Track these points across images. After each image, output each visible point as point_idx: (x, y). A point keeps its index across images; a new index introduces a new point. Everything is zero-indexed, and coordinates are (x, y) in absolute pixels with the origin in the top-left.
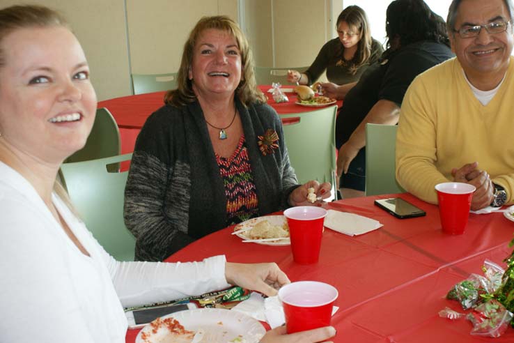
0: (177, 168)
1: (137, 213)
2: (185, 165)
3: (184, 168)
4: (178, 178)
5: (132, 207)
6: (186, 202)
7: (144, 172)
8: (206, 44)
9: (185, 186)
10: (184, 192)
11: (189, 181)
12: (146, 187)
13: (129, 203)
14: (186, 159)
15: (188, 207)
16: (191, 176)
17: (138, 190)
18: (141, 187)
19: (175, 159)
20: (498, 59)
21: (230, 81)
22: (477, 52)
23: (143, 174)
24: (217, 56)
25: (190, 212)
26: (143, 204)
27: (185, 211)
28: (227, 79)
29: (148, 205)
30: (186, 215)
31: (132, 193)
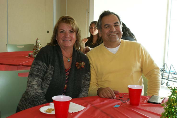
0: (49, 67)
1: (32, 85)
2: (52, 67)
3: (52, 68)
4: (49, 71)
5: (31, 81)
6: (50, 80)
7: (37, 68)
8: (62, 29)
9: (51, 74)
10: (50, 76)
11: (53, 73)
12: (37, 73)
13: (30, 80)
14: (53, 65)
15: (49, 82)
16: (54, 71)
17: (34, 74)
18: (35, 73)
19: (49, 64)
20: (118, 37)
21: (71, 42)
22: (110, 34)
23: (36, 68)
24: (66, 34)
25: (50, 85)
26: (35, 80)
27: (48, 84)
28: (70, 42)
29: (37, 81)
30: (48, 86)
31: (32, 75)
